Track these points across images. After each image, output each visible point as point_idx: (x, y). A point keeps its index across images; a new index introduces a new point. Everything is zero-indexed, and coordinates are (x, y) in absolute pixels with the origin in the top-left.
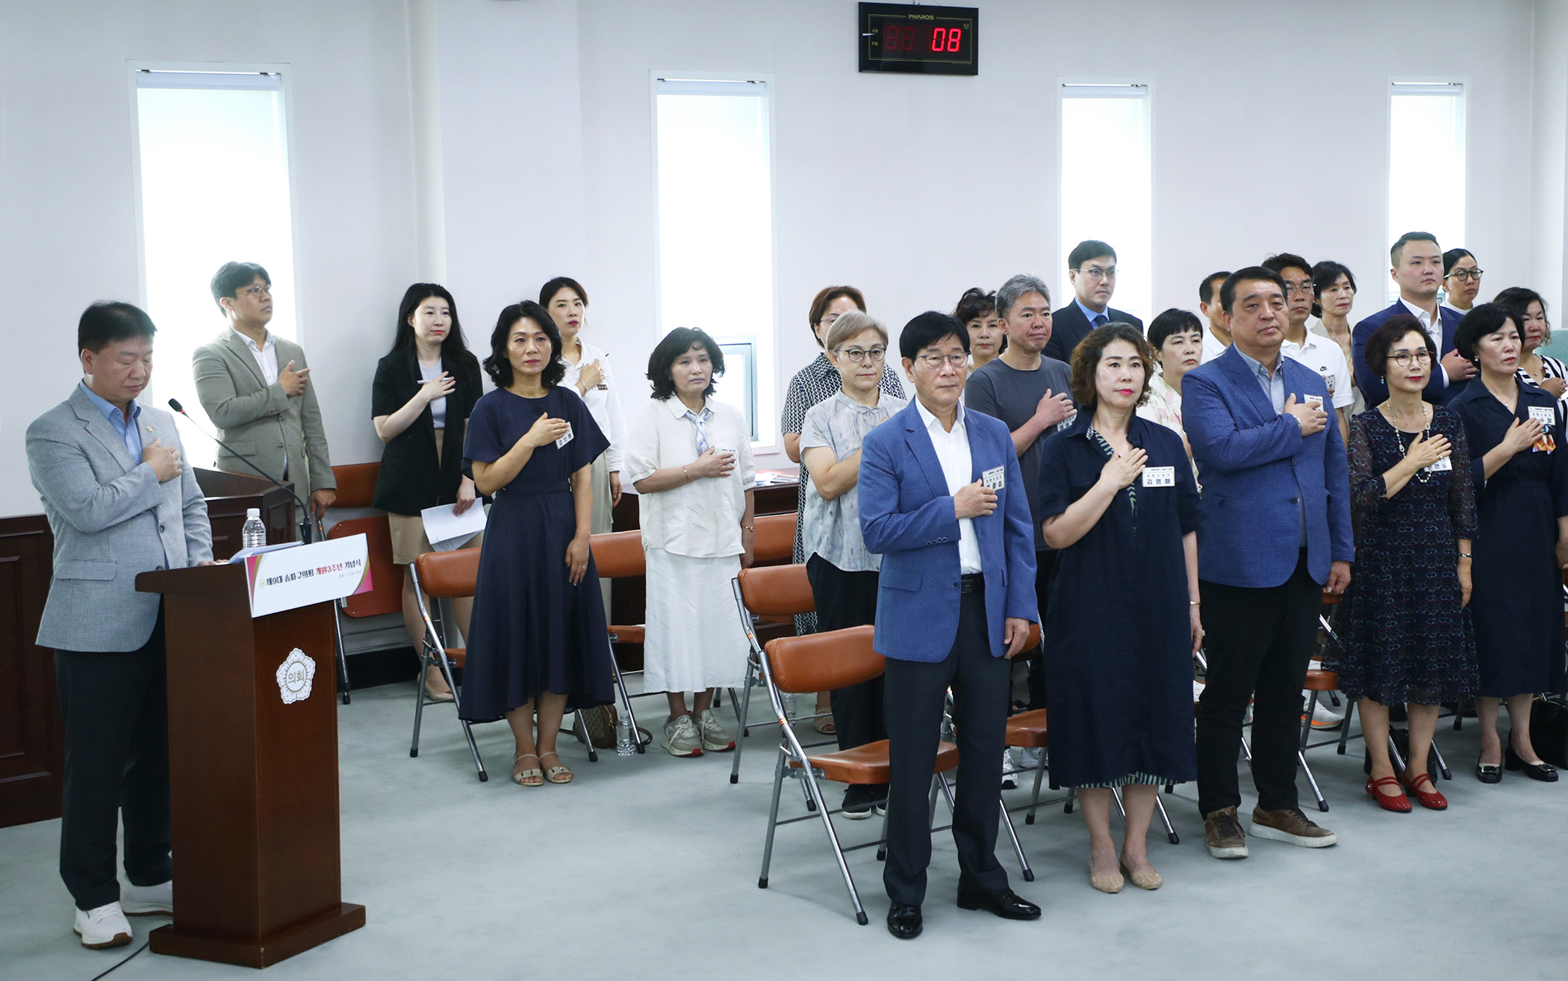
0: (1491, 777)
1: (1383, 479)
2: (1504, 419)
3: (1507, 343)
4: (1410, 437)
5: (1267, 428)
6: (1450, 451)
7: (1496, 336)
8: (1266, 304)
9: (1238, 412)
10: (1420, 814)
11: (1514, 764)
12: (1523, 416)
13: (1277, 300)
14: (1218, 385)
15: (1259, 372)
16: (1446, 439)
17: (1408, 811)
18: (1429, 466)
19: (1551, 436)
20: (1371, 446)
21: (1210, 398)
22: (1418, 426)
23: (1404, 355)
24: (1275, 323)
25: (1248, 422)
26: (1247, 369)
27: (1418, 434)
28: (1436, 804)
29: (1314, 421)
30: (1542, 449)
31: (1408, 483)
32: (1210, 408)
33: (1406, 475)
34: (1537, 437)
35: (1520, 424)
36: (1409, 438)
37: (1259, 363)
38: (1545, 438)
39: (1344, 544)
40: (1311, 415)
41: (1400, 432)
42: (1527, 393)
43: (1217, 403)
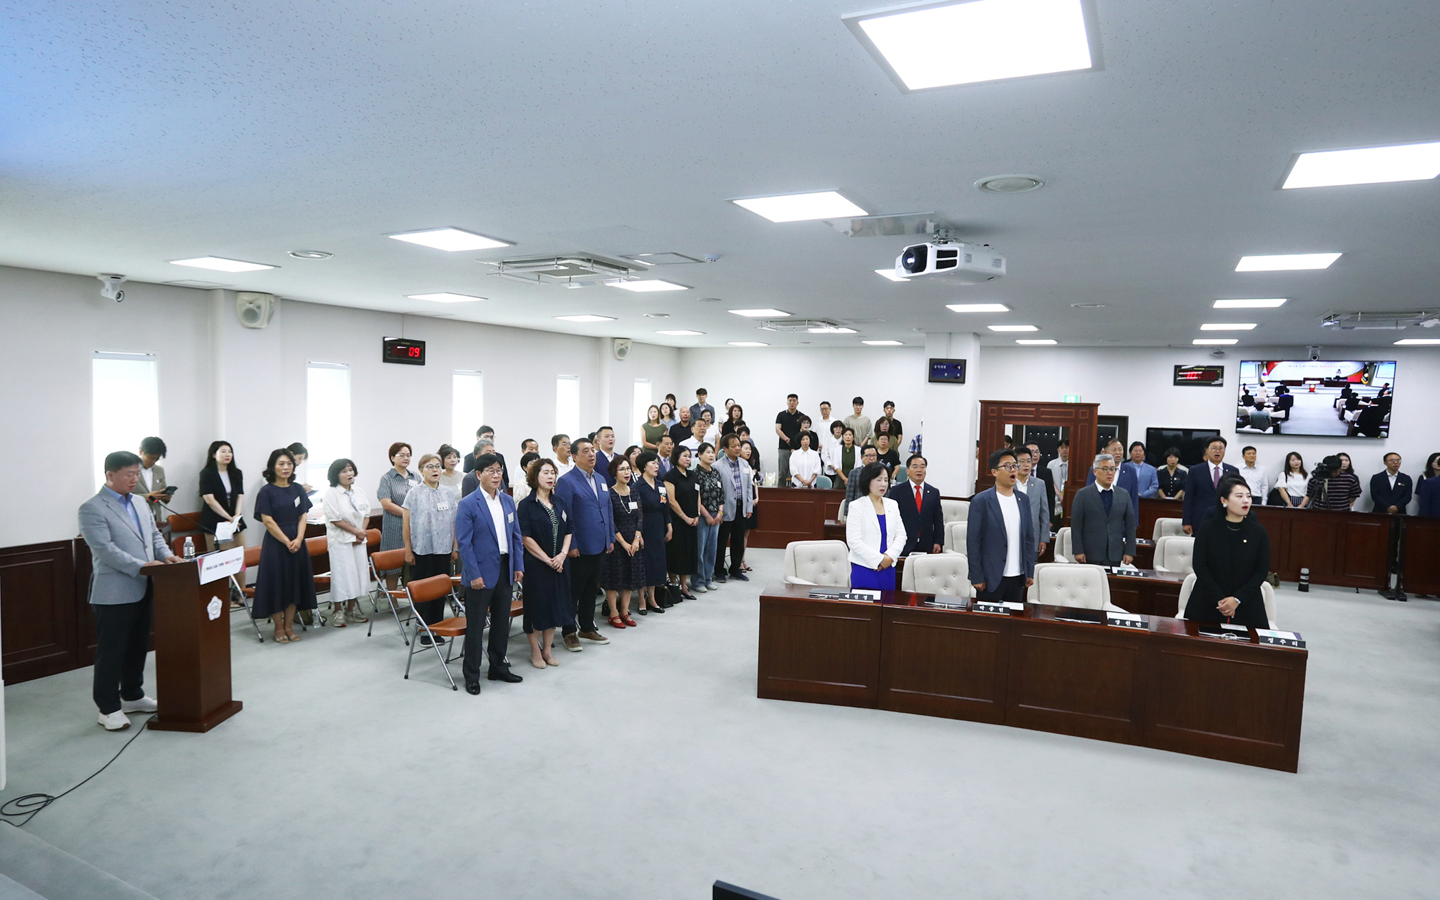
0: (644, 613)
3: (656, 465)
8: (590, 451)
11: (650, 608)
12: (657, 490)
15: (587, 476)
17: (624, 627)
23: (623, 469)
26: (582, 475)
28: (631, 624)
30: (663, 502)
37: (586, 473)
38: (664, 498)
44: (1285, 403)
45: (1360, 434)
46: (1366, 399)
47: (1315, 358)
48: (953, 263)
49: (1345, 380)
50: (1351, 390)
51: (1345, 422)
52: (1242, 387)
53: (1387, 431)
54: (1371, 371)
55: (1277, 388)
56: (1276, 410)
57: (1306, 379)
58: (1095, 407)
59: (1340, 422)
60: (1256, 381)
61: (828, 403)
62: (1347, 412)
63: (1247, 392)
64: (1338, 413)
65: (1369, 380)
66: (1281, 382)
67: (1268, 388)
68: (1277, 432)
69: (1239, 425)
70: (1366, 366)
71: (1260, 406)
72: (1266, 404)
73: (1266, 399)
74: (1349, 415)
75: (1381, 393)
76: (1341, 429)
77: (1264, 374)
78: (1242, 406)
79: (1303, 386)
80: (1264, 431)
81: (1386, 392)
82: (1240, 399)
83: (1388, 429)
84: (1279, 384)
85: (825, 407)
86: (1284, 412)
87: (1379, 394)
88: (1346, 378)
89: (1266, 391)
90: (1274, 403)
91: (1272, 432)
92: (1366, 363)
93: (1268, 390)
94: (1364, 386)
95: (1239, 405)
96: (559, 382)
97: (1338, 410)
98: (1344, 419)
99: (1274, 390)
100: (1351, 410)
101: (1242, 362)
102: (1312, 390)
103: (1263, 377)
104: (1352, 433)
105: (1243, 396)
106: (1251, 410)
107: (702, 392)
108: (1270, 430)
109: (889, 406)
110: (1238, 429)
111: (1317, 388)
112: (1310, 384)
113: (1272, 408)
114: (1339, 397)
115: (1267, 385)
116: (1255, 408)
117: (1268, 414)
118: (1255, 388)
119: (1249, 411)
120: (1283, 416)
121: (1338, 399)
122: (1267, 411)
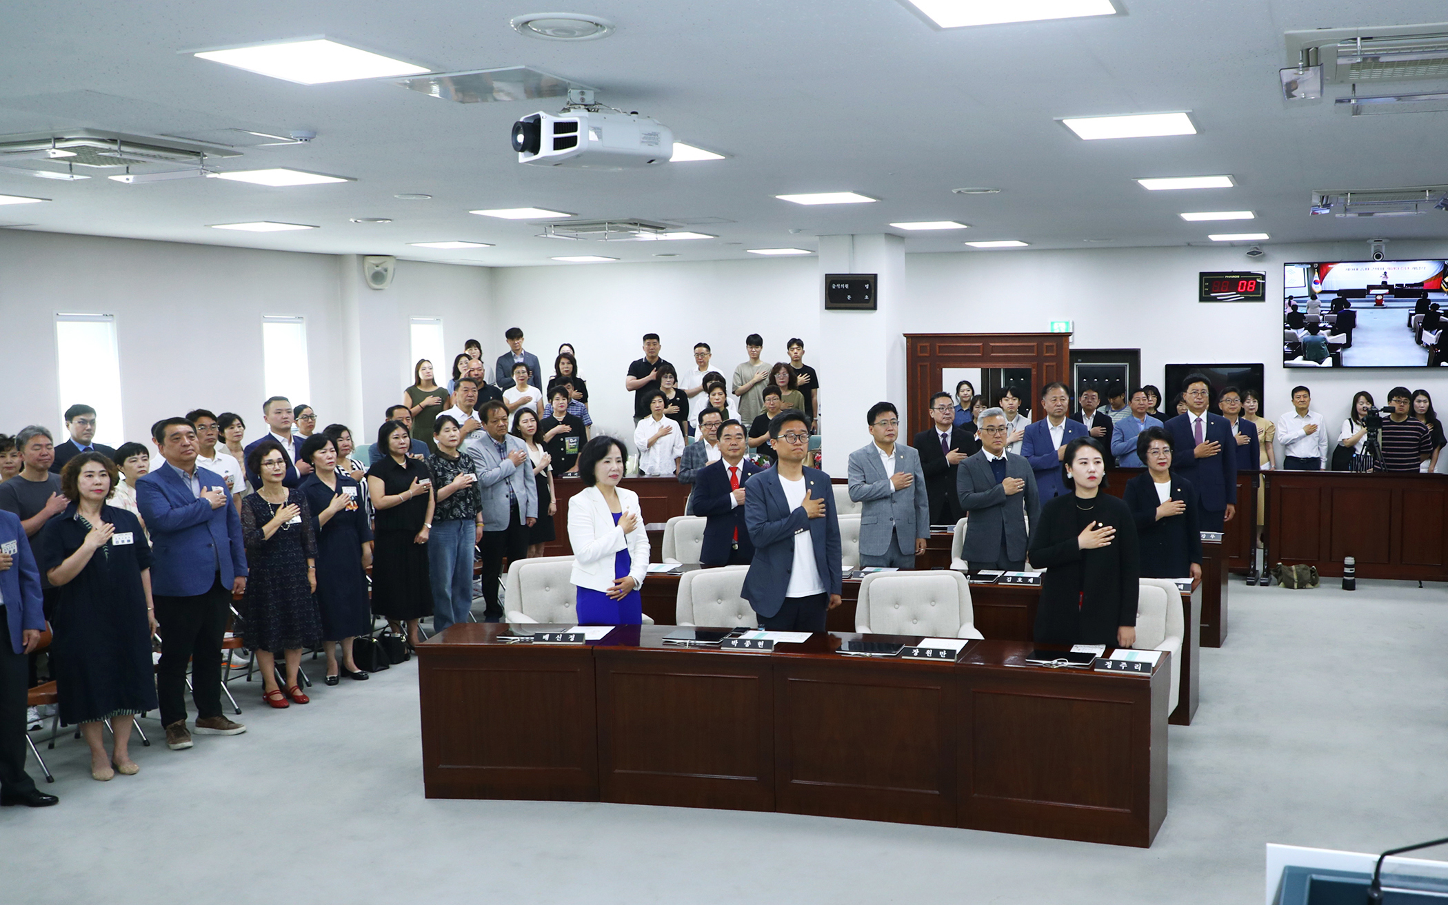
0: (333, 682)
1: (262, 530)
2: (330, 494)
3: (329, 454)
4: (278, 506)
5: (191, 506)
6: (299, 512)
7: (323, 451)
8: (185, 437)
9: (172, 498)
10: (294, 708)
11: (346, 674)
12: (339, 492)
13: (191, 435)
14: (159, 484)
15: (184, 476)
16: (297, 506)
17: (287, 707)
18: (288, 521)
19: (355, 502)
20: (255, 513)
21: (154, 492)
22: (281, 500)
23: (270, 462)
24: (191, 447)
25: (179, 504)
26: (176, 475)
27: (280, 505)
28: (302, 701)
29: (219, 501)
30: (351, 509)
31: (277, 531)
32: (155, 498)
33: (275, 527)
34: (348, 503)
35: (338, 496)
36: (276, 507)
37: (183, 471)
38: (352, 503)
39: (242, 567)
40: (217, 497)
41: (271, 504)
42: (342, 480)
43: (159, 494)
44: (1345, 322)
45: (1443, 364)
47: (1378, 256)
48: (572, 142)
49: (1421, 288)
50: (1430, 301)
51: (1423, 347)
52: (1287, 301)
55: (1333, 302)
56: (1334, 333)
57: (1370, 287)
58: (1064, 338)
59: (1417, 347)
60: (1305, 292)
61: (706, 346)
62: (1425, 332)
63: (1295, 307)
64: (1414, 334)
66: (1339, 292)
67: (1323, 301)
68: (1337, 364)
69: (1287, 357)
71: (1314, 328)
72: (1321, 325)
73: (1321, 317)
74: (1430, 338)
76: (1419, 357)
77: (1316, 282)
78: (1289, 328)
79: (1368, 298)
80: (1320, 363)
82: (1286, 319)
84: (1335, 296)
85: (703, 351)
86: (1344, 335)
88: (1421, 284)
89: (1319, 306)
90: (1331, 323)
91: (1331, 365)
93: (1322, 305)
95: (1285, 328)
96: (267, 327)
97: (1414, 330)
98: (1422, 342)
99: (1329, 305)
100: (1430, 330)
101: (1285, 264)
102: (1379, 304)
103: (1314, 286)
104: (1434, 363)
105: (1289, 314)
106: (1302, 334)
107: (514, 335)
108: (1328, 362)
109: (795, 346)
110: (1286, 362)
111: (1386, 301)
112: (1377, 295)
113: (1330, 330)
114: (1414, 312)
115: (1320, 297)
116: (1307, 331)
117: (1325, 339)
118: (1305, 302)
119: (1299, 336)
120: (1344, 341)
121: (1414, 314)
122: (1323, 334)
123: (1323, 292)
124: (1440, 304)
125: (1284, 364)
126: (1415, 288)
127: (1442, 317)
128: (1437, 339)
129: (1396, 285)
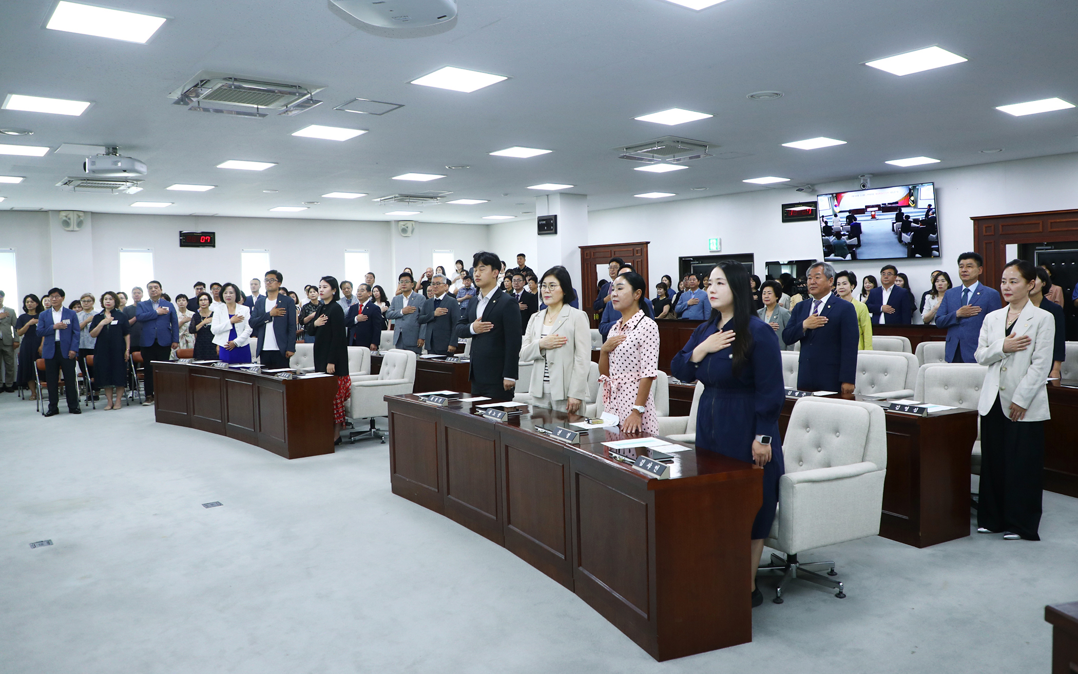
44: (856, 230)
45: (917, 255)
46: (916, 221)
47: (865, 187)
49: (897, 205)
50: (903, 213)
51: (903, 244)
52: (821, 219)
53: (938, 250)
54: (915, 194)
55: (847, 217)
56: (850, 238)
57: (867, 207)
59: (899, 244)
60: (831, 212)
62: (903, 234)
63: (826, 223)
64: (896, 236)
65: (915, 202)
66: (850, 211)
67: (841, 218)
68: (855, 258)
69: (826, 254)
70: (910, 190)
71: (838, 235)
72: (842, 233)
73: (841, 228)
74: (906, 237)
75: (927, 215)
77: (836, 206)
78: (824, 236)
79: (867, 214)
81: (931, 213)
82: (822, 231)
83: (938, 248)
84: (848, 214)
86: (856, 239)
87: (926, 215)
88: (897, 203)
89: (839, 221)
90: (847, 232)
91: (851, 259)
92: (910, 187)
93: (841, 220)
94: (913, 208)
95: (822, 236)
97: (896, 233)
98: (902, 241)
99: (845, 220)
100: (906, 232)
102: (873, 217)
104: (911, 256)
105: (823, 227)
106: (832, 239)
108: (849, 257)
110: (825, 258)
111: (877, 215)
112: (872, 212)
113: (847, 236)
114: (895, 221)
115: (840, 215)
116: (834, 237)
117: (845, 242)
118: (831, 219)
119: (831, 241)
120: (856, 243)
121: (895, 223)
122: (844, 239)
123: (840, 212)
124: (910, 215)
125: (825, 259)
126: (893, 205)
127: (912, 224)
128: (911, 238)
129: (882, 204)
